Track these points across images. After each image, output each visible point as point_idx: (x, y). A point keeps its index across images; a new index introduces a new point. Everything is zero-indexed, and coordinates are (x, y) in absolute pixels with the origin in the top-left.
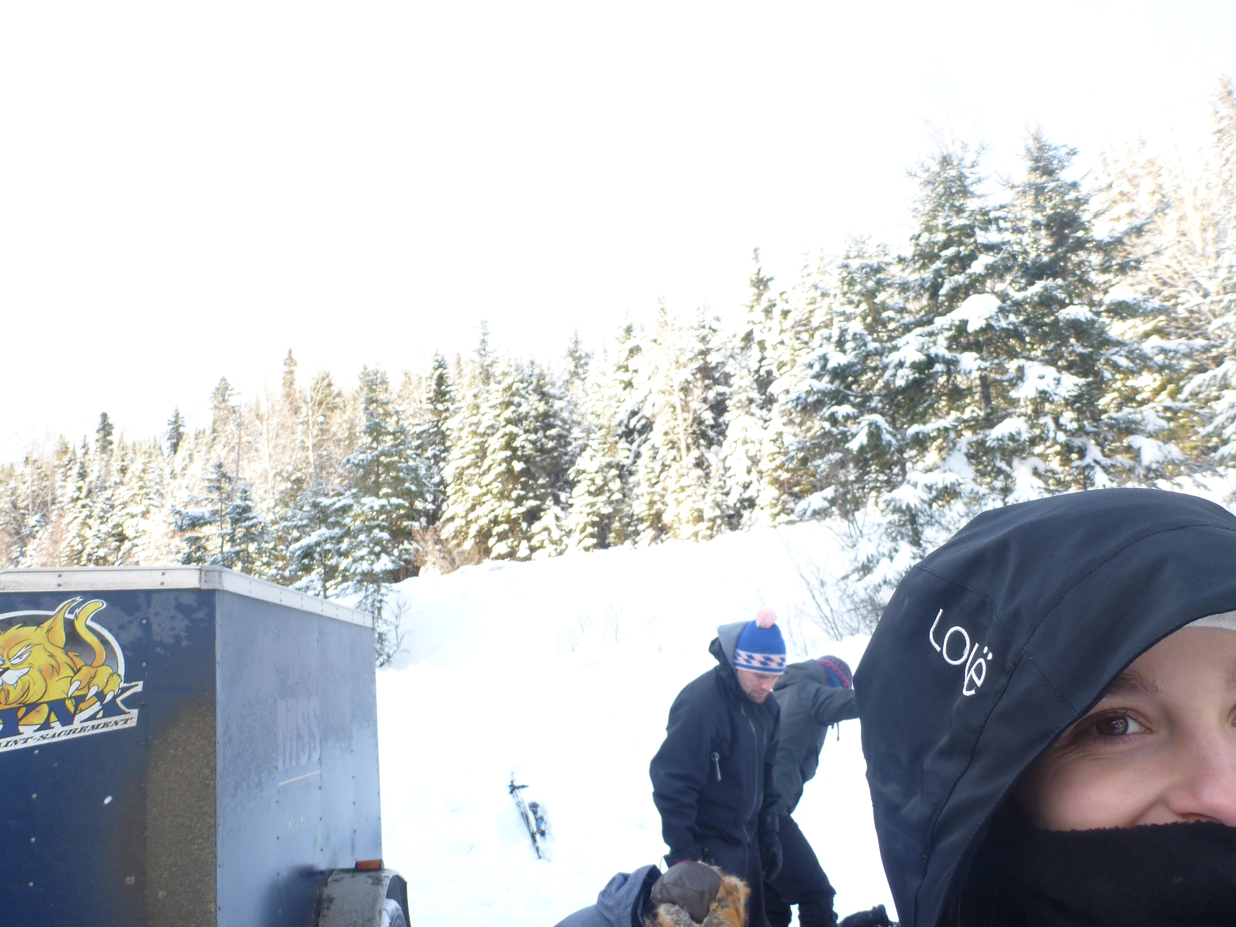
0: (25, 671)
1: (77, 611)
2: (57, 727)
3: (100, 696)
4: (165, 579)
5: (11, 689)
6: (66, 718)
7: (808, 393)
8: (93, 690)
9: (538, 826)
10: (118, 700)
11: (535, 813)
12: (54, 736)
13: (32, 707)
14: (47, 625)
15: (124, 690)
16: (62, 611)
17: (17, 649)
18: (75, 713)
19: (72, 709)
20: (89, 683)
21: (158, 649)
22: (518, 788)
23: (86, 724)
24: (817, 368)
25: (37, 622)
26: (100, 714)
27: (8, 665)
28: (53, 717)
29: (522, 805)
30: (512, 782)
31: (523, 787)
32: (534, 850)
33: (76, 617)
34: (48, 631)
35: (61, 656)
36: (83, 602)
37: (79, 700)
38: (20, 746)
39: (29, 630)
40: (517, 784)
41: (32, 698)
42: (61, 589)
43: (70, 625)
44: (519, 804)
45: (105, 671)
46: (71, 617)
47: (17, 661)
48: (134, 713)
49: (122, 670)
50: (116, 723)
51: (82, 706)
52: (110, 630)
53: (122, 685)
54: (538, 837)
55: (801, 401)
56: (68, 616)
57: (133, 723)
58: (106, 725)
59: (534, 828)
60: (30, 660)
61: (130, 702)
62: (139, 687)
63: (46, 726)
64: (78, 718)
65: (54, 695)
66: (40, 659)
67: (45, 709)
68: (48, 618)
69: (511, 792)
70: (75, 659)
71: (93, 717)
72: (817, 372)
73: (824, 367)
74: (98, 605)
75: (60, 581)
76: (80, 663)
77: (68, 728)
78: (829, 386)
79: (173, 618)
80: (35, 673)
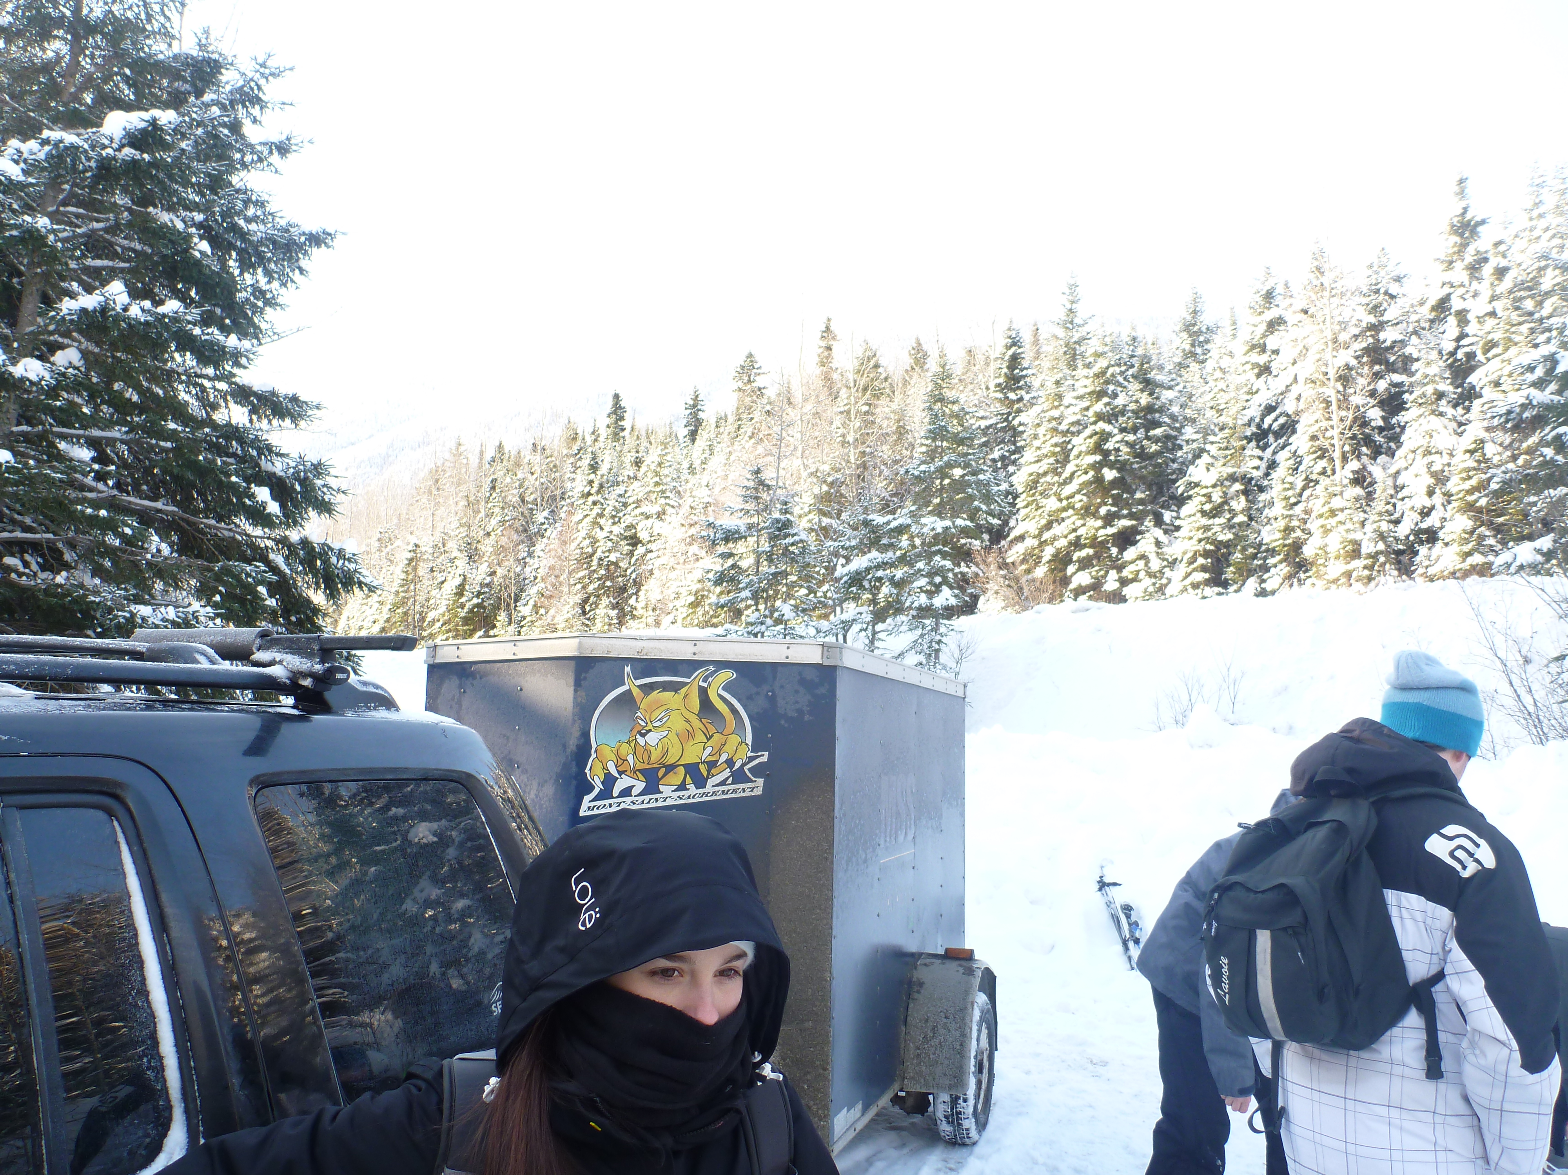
0: (665, 734)
1: (710, 679)
2: (692, 789)
3: (730, 763)
4: (789, 653)
5: (653, 749)
6: (700, 783)
7: (1524, 407)
8: (724, 757)
9: (1131, 932)
10: (746, 768)
11: (1128, 917)
12: (689, 797)
13: (671, 768)
14: (683, 691)
15: (751, 759)
16: (696, 679)
17: (657, 712)
18: (708, 778)
19: (705, 774)
20: (720, 750)
21: (783, 722)
22: (1109, 885)
23: (717, 789)
25: (675, 687)
26: (730, 781)
27: (650, 727)
28: (688, 779)
29: (1112, 906)
30: (1101, 877)
31: (1115, 884)
32: (1126, 959)
33: (709, 685)
34: (685, 697)
35: (696, 723)
36: (715, 672)
37: (712, 765)
38: (660, 804)
39: (668, 695)
40: (1107, 880)
41: (671, 761)
42: (696, 658)
43: (703, 693)
44: (1109, 904)
45: (734, 739)
46: (705, 685)
47: (658, 724)
48: (760, 781)
49: (749, 740)
50: (744, 790)
51: (713, 771)
52: (739, 701)
53: (750, 754)
54: (1131, 944)
56: (701, 684)
57: (758, 792)
58: (735, 791)
59: (1127, 933)
60: (669, 724)
61: (757, 771)
62: (765, 757)
63: (682, 787)
64: (711, 782)
65: (690, 758)
66: (677, 723)
67: (682, 771)
68: (686, 684)
69: (1100, 889)
70: (708, 725)
71: (723, 783)
74: (728, 675)
75: (695, 649)
76: (712, 731)
77: (701, 791)
79: (797, 692)
80: (673, 736)
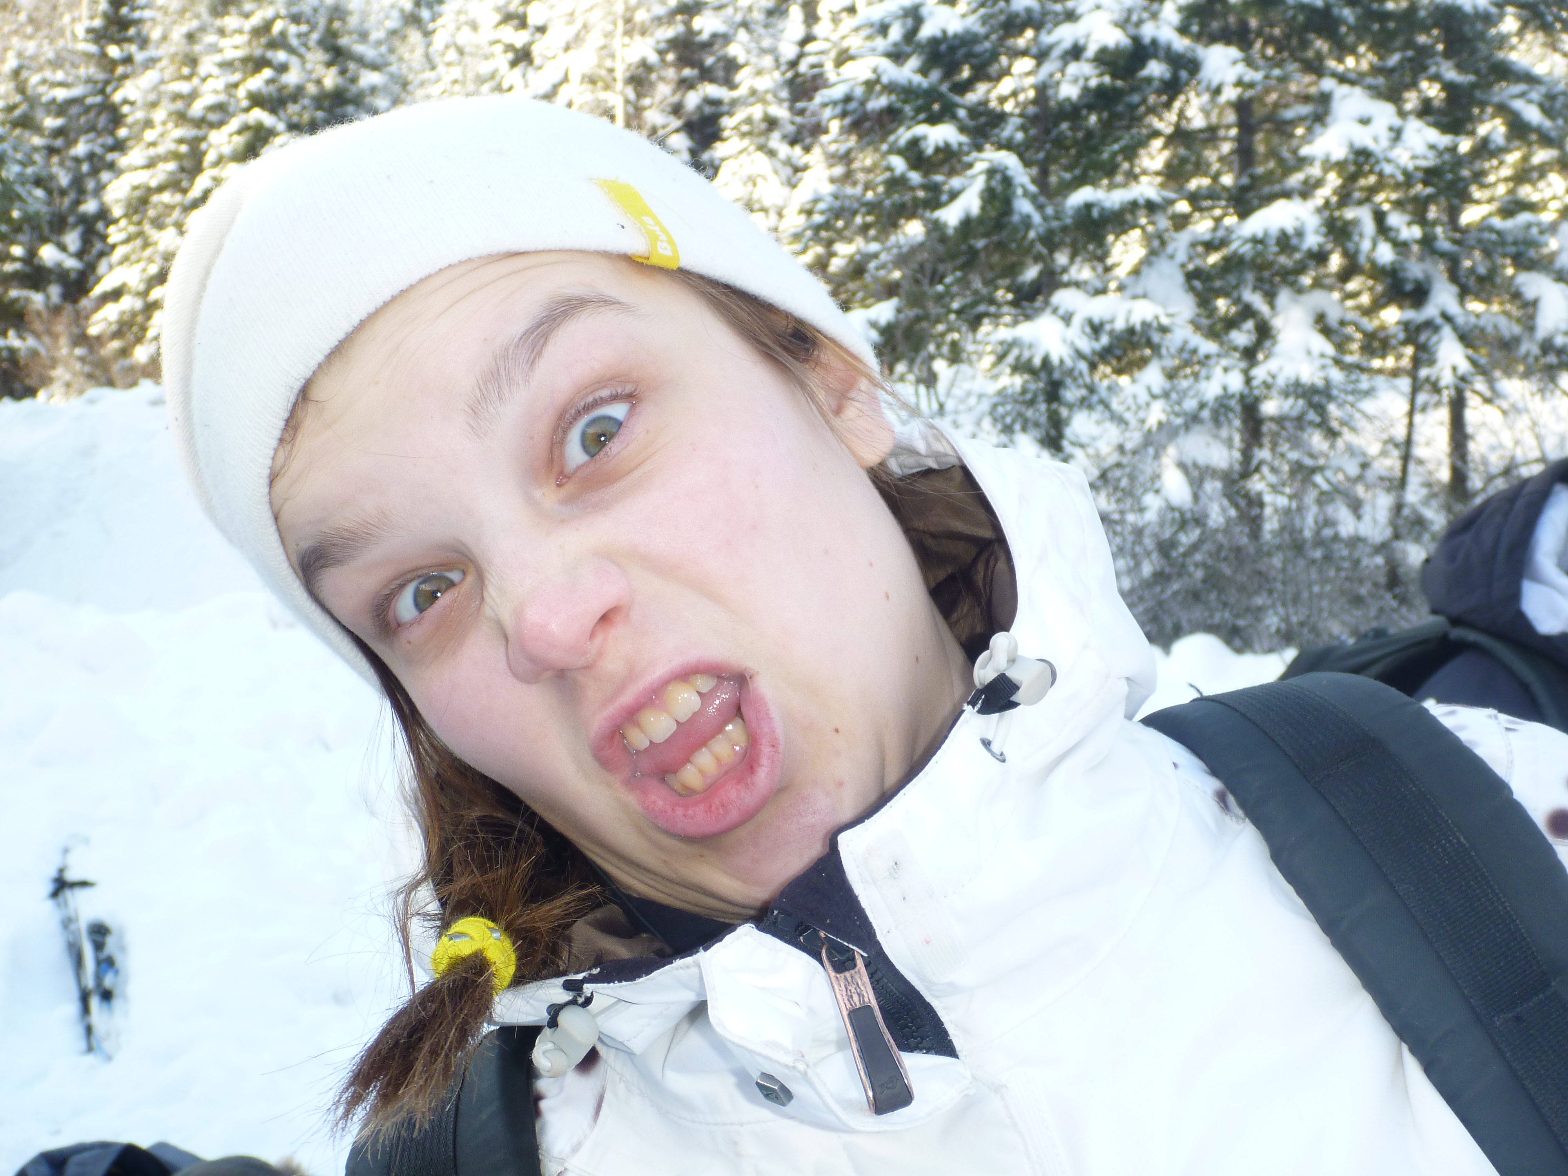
7: (870, 85)
9: (99, 978)
11: (99, 946)
22: (73, 885)
24: (896, 33)
29: (73, 927)
30: (61, 871)
31: (84, 884)
32: (80, 1030)
40: (71, 876)
44: (67, 923)
54: (95, 1002)
55: (852, 106)
59: (90, 982)
69: (55, 894)
72: (896, 45)
73: (910, 35)
78: (917, 79)
